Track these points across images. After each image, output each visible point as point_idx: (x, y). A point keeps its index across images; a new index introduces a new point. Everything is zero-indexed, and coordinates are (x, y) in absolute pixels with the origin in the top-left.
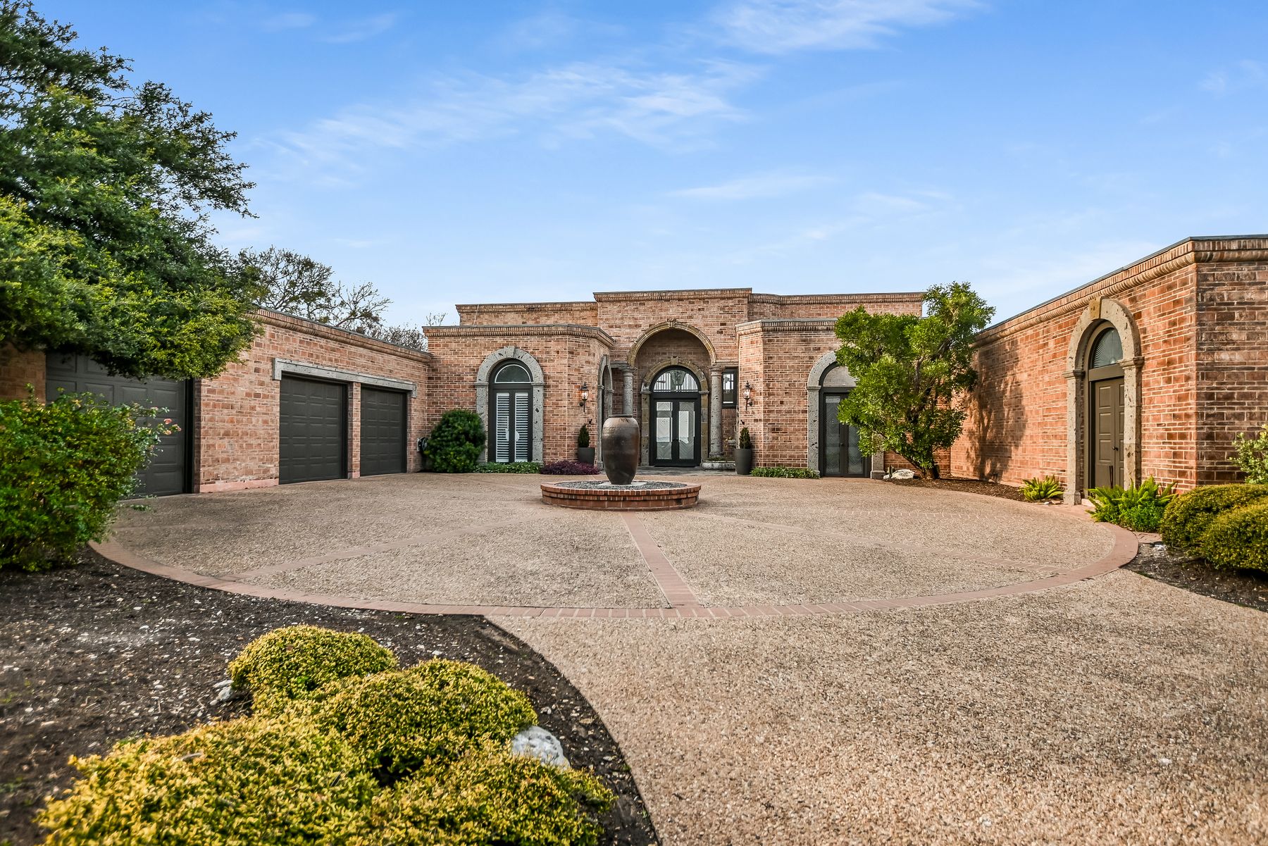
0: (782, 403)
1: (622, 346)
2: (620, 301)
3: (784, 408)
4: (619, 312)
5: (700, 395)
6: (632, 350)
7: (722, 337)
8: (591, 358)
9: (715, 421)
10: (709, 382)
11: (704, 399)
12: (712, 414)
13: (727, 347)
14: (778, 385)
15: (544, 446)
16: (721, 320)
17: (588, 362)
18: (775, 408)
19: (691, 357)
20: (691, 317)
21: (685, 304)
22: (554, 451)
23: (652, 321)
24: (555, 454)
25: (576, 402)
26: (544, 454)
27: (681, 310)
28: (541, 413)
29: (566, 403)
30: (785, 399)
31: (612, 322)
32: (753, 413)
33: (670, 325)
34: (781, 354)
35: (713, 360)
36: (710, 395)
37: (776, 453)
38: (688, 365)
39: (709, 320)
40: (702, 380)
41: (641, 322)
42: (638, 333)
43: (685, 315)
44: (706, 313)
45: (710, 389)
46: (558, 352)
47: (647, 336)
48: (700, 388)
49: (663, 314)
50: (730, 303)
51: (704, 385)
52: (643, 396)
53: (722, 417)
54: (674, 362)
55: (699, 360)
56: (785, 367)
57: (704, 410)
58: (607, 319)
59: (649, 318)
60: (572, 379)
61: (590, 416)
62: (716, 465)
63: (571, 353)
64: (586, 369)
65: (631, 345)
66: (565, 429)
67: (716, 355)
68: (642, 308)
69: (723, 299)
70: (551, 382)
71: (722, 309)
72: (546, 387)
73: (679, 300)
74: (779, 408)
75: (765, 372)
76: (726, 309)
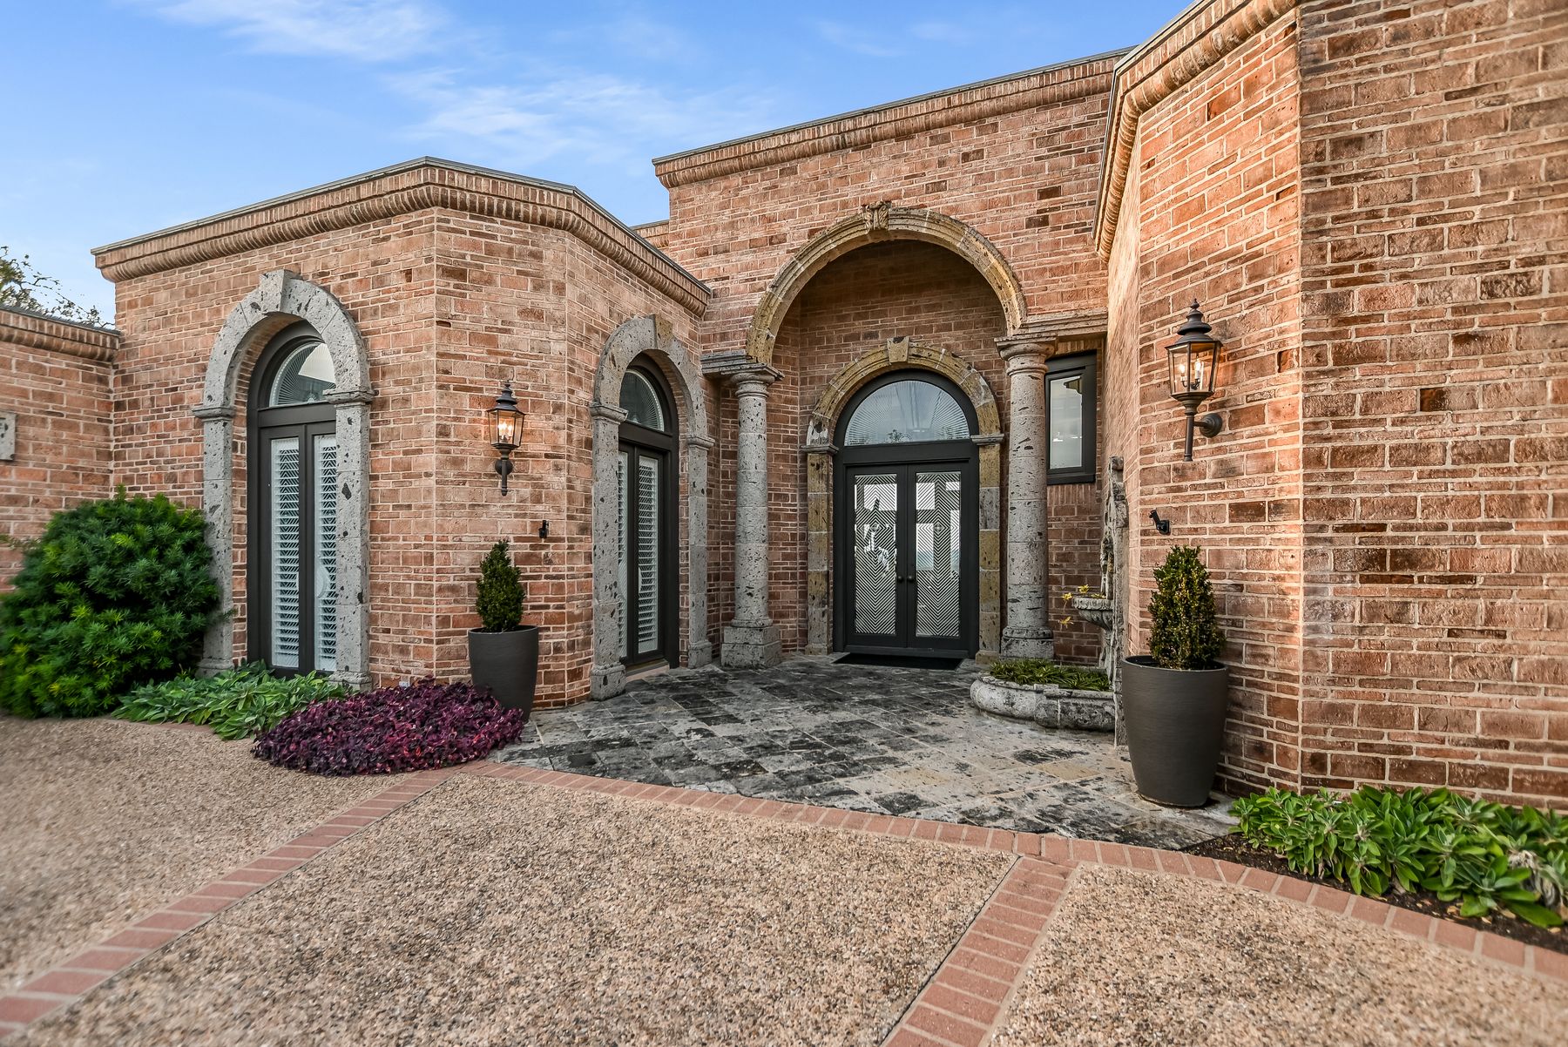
0: (1433, 400)
1: (734, 306)
2: (725, 174)
3: (1444, 430)
4: (723, 207)
5: (976, 448)
6: (759, 313)
7: (1046, 235)
8: (546, 301)
9: (1022, 524)
10: (1002, 407)
11: (989, 457)
12: (1013, 501)
13: (1064, 270)
14: (1401, 296)
15: (371, 619)
16: (1044, 180)
17: (534, 314)
18: (1386, 435)
19: (948, 338)
20: (938, 187)
21: (920, 148)
22: (397, 640)
23: (817, 218)
24: (403, 650)
25: (478, 457)
26: (371, 652)
27: (905, 169)
28: (356, 502)
29: (430, 460)
30: (1452, 380)
31: (705, 241)
32: (1228, 471)
33: (873, 221)
34: (1428, 108)
35: (1015, 317)
36: (1004, 445)
37: (1387, 698)
38: (939, 360)
39: (1000, 188)
40: (982, 401)
41: (785, 227)
42: (779, 259)
43: (920, 183)
44: (990, 163)
45: (1005, 428)
46: (408, 274)
47: (801, 268)
48: (974, 428)
49: (850, 192)
50: (1074, 115)
51: (988, 419)
52: (813, 459)
53: (1045, 510)
54: (897, 353)
55: (971, 345)
56: (1456, 183)
57: (988, 492)
58: (692, 234)
59: (807, 211)
60: (459, 371)
61: (543, 510)
62: (1027, 701)
63: (457, 274)
64: (524, 337)
65: (757, 299)
66: (429, 559)
67: (1026, 301)
68: (787, 183)
69: (1045, 104)
70: (388, 388)
71: (1046, 139)
72: (371, 402)
73: (902, 136)
74: (1415, 433)
75: (1313, 231)
76: (1061, 139)
